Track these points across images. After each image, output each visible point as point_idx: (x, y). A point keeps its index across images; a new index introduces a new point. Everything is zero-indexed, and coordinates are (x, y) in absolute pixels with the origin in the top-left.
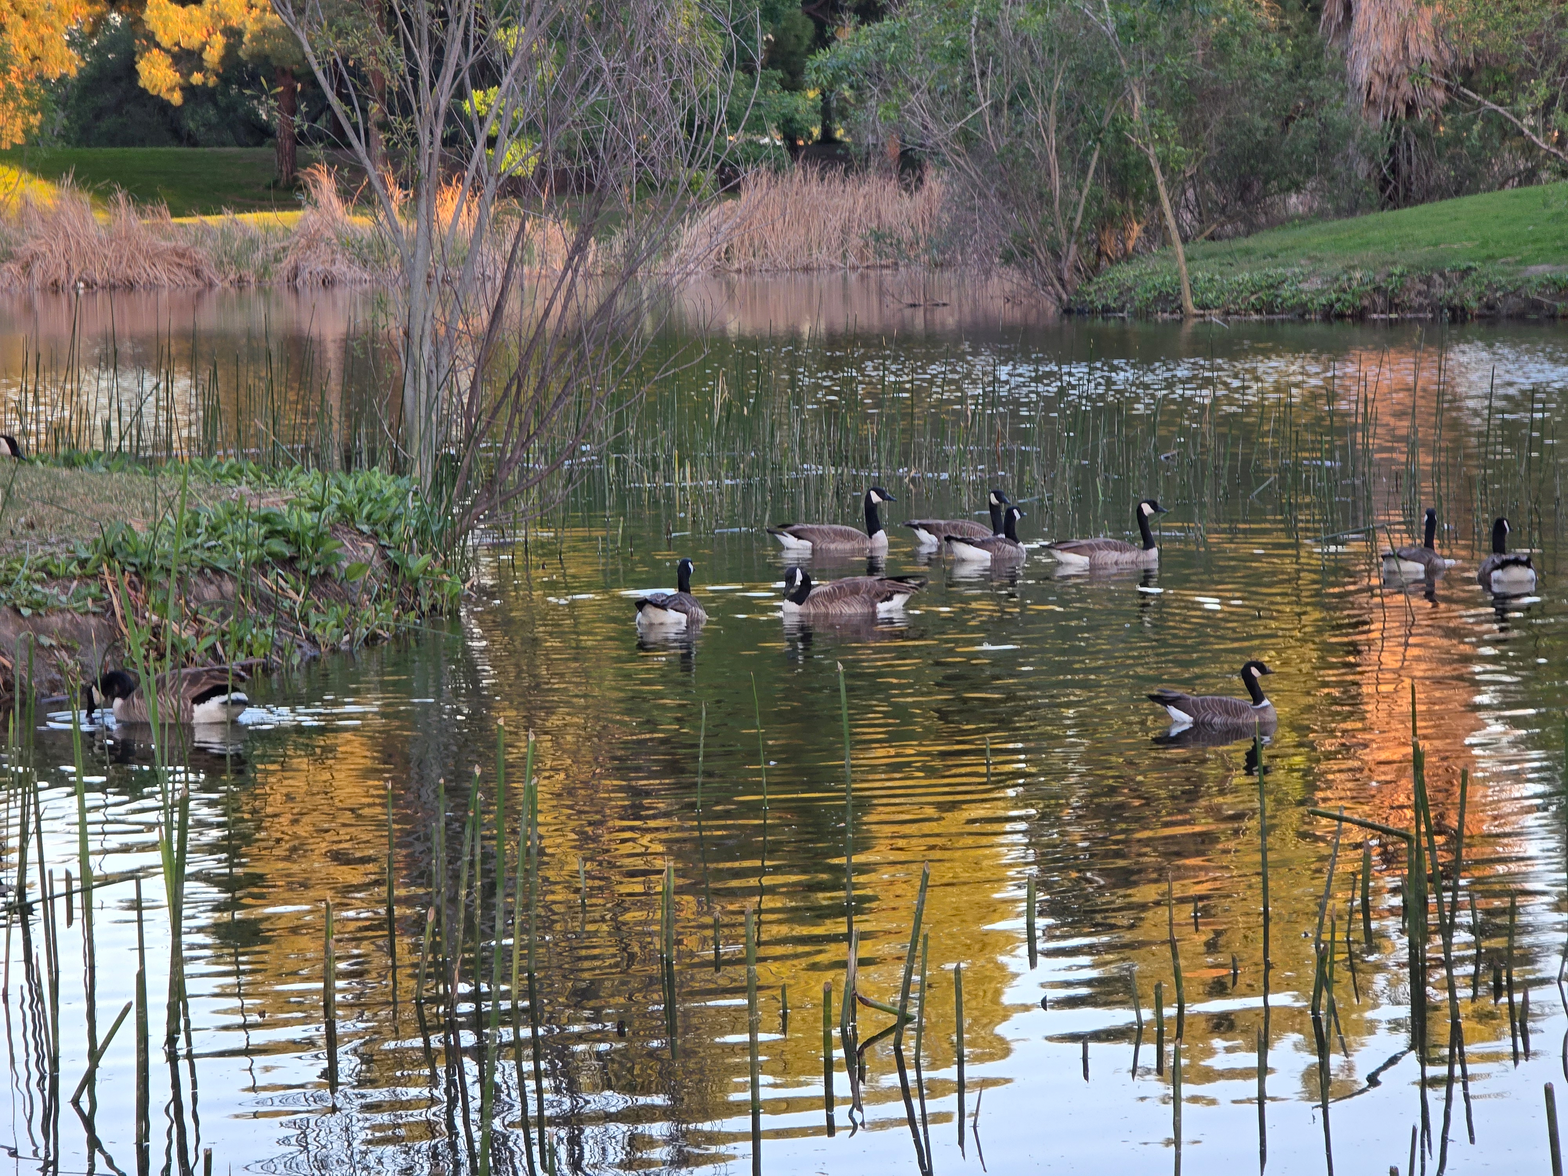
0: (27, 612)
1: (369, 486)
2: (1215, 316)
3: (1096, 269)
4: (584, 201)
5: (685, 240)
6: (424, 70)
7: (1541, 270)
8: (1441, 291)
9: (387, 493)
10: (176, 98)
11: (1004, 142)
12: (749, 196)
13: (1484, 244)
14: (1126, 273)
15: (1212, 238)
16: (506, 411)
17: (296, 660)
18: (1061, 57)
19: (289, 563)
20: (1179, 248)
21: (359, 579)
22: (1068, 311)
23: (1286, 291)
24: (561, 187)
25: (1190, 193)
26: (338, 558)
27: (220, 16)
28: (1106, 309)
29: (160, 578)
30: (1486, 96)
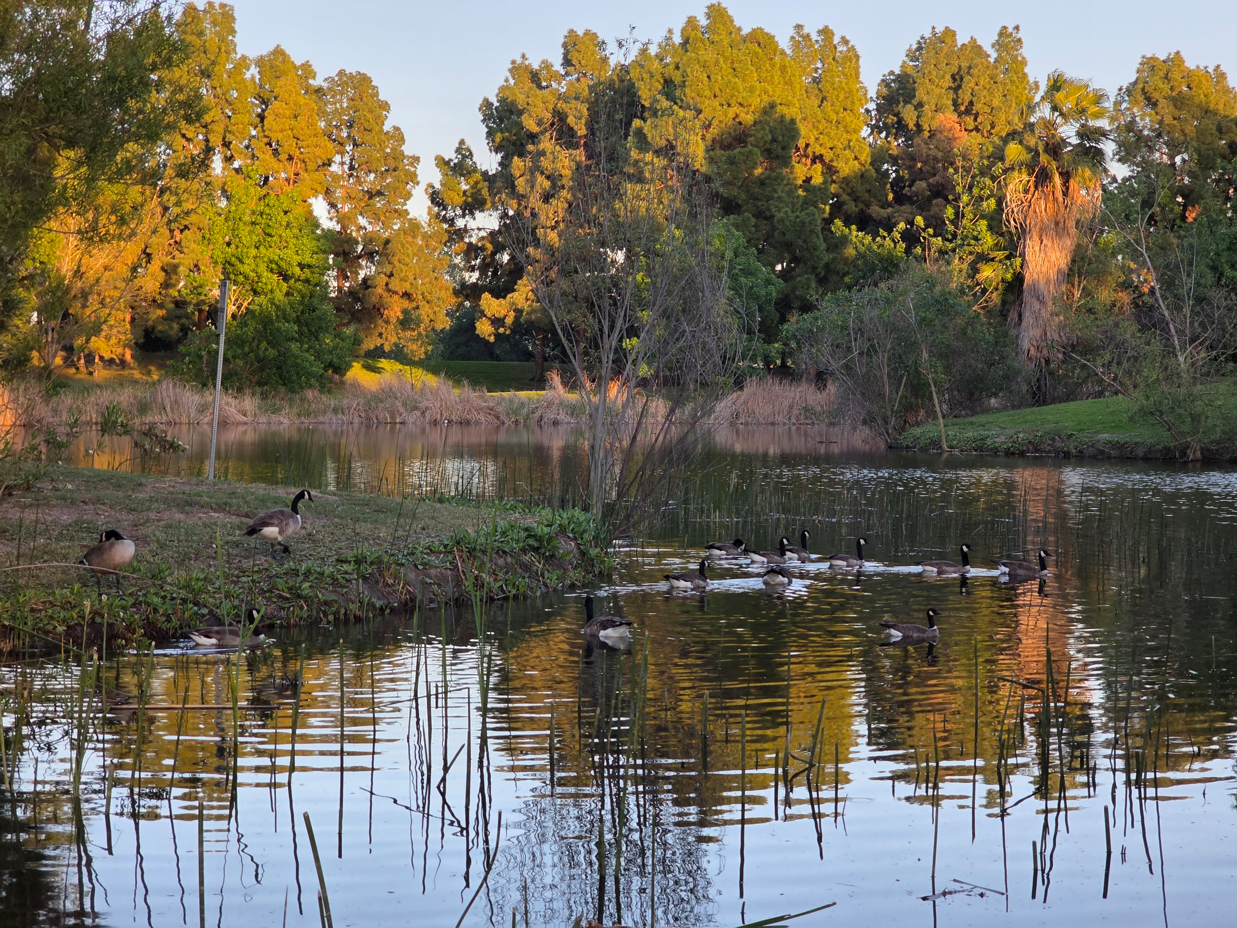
0: (420, 567)
1: (573, 516)
2: (956, 452)
3: (903, 429)
4: (675, 391)
5: (718, 409)
6: (606, 329)
7: (1105, 436)
8: (1059, 444)
9: (581, 519)
10: (492, 339)
11: (864, 370)
12: (747, 391)
13: (1079, 423)
14: (917, 431)
15: (956, 417)
16: (636, 485)
17: (538, 594)
18: (891, 332)
19: (536, 550)
20: (941, 421)
21: (567, 558)
22: (890, 447)
23: (989, 442)
24: (665, 383)
25: (947, 396)
26: (559, 548)
27: (513, 304)
28: (908, 447)
29: (479, 554)
30: (1081, 356)
